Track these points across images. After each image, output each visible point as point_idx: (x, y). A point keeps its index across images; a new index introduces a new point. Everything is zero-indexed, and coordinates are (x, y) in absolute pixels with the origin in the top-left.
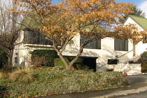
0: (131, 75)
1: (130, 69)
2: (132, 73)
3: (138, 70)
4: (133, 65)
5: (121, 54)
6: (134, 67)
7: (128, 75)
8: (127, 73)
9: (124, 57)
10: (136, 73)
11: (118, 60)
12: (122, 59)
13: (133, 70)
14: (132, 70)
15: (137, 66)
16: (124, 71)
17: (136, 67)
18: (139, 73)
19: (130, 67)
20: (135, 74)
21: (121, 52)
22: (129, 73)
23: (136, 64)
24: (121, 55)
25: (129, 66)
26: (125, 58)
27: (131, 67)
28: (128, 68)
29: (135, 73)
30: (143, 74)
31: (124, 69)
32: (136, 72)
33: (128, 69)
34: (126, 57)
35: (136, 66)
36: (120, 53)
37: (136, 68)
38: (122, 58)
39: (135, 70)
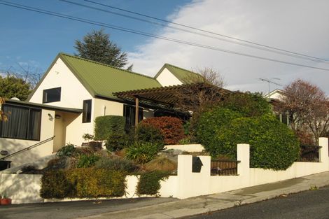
0: (19, 202)
1: (18, 188)
2: (21, 198)
3: (36, 191)
4: (25, 178)
5: (18, 147)
6: (26, 184)
7: (13, 202)
8: (11, 198)
9: (28, 155)
10: (31, 197)
11: (10, 162)
12: (19, 159)
13: (25, 191)
14: (22, 190)
15: (33, 181)
16: (5, 191)
17: (30, 183)
18: (37, 198)
19: (18, 182)
20: (27, 202)
21: (17, 141)
22: (15, 196)
23: (32, 176)
24: (17, 150)
25: (17, 179)
26: (28, 158)
27: (22, 182)
28: (13, 184)
29: (27, 198)
30: (46, 201)
31: (5, 187)
32: (30, 195)
33: (15, 186)
34: (32, 155)
35: (31, 180)
36: (16, 145)
37: (32, 185)
38: (22, 157)
39: (30, 191)
